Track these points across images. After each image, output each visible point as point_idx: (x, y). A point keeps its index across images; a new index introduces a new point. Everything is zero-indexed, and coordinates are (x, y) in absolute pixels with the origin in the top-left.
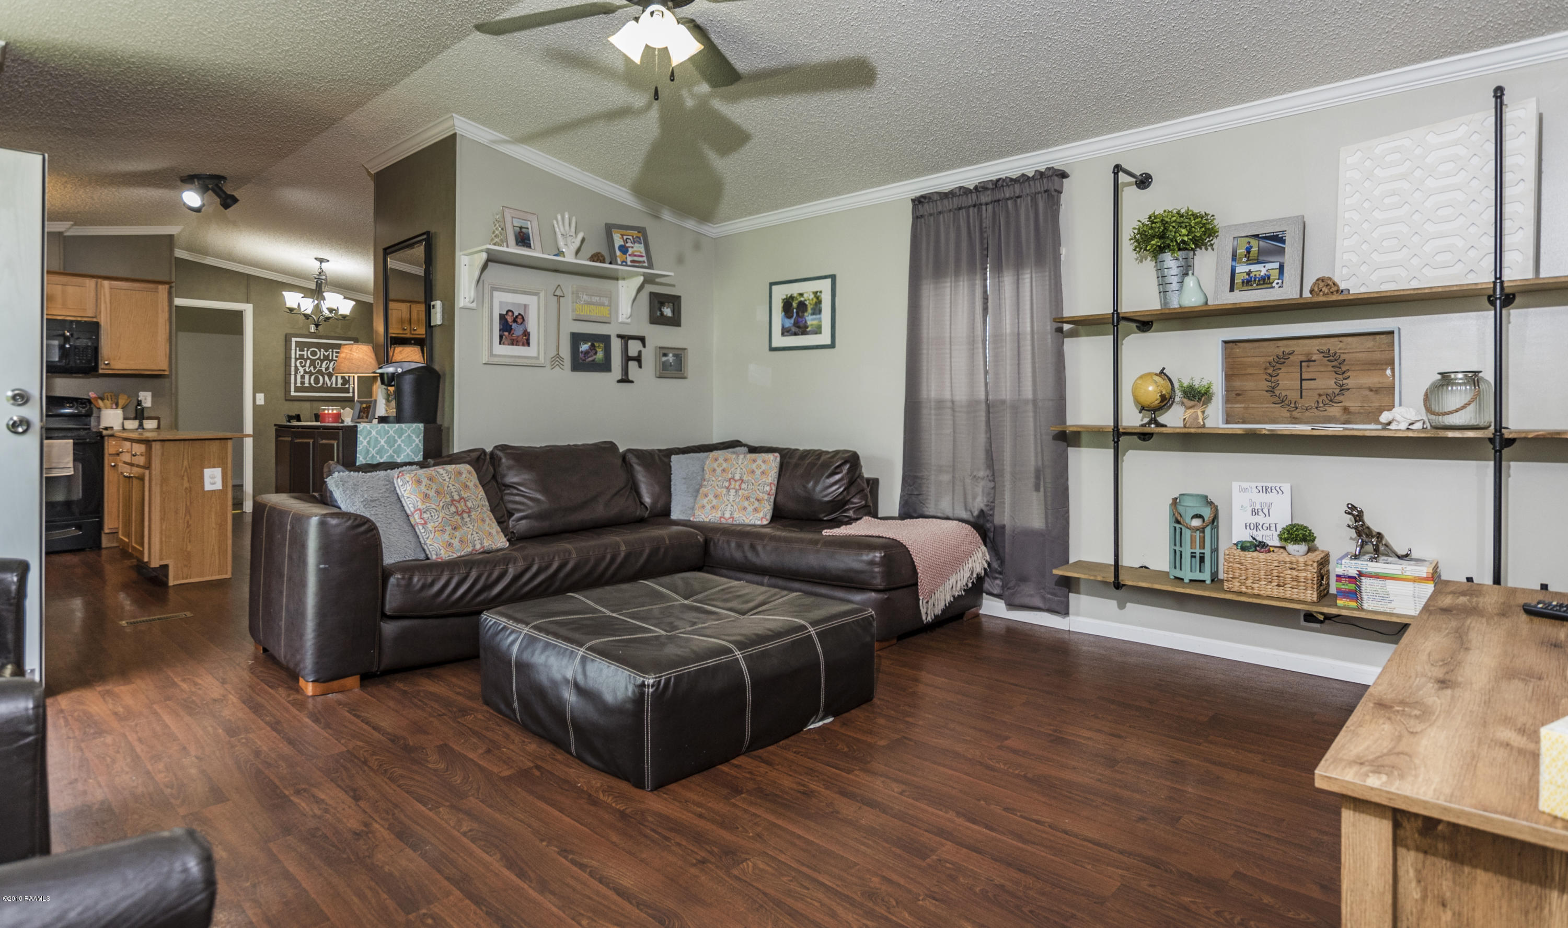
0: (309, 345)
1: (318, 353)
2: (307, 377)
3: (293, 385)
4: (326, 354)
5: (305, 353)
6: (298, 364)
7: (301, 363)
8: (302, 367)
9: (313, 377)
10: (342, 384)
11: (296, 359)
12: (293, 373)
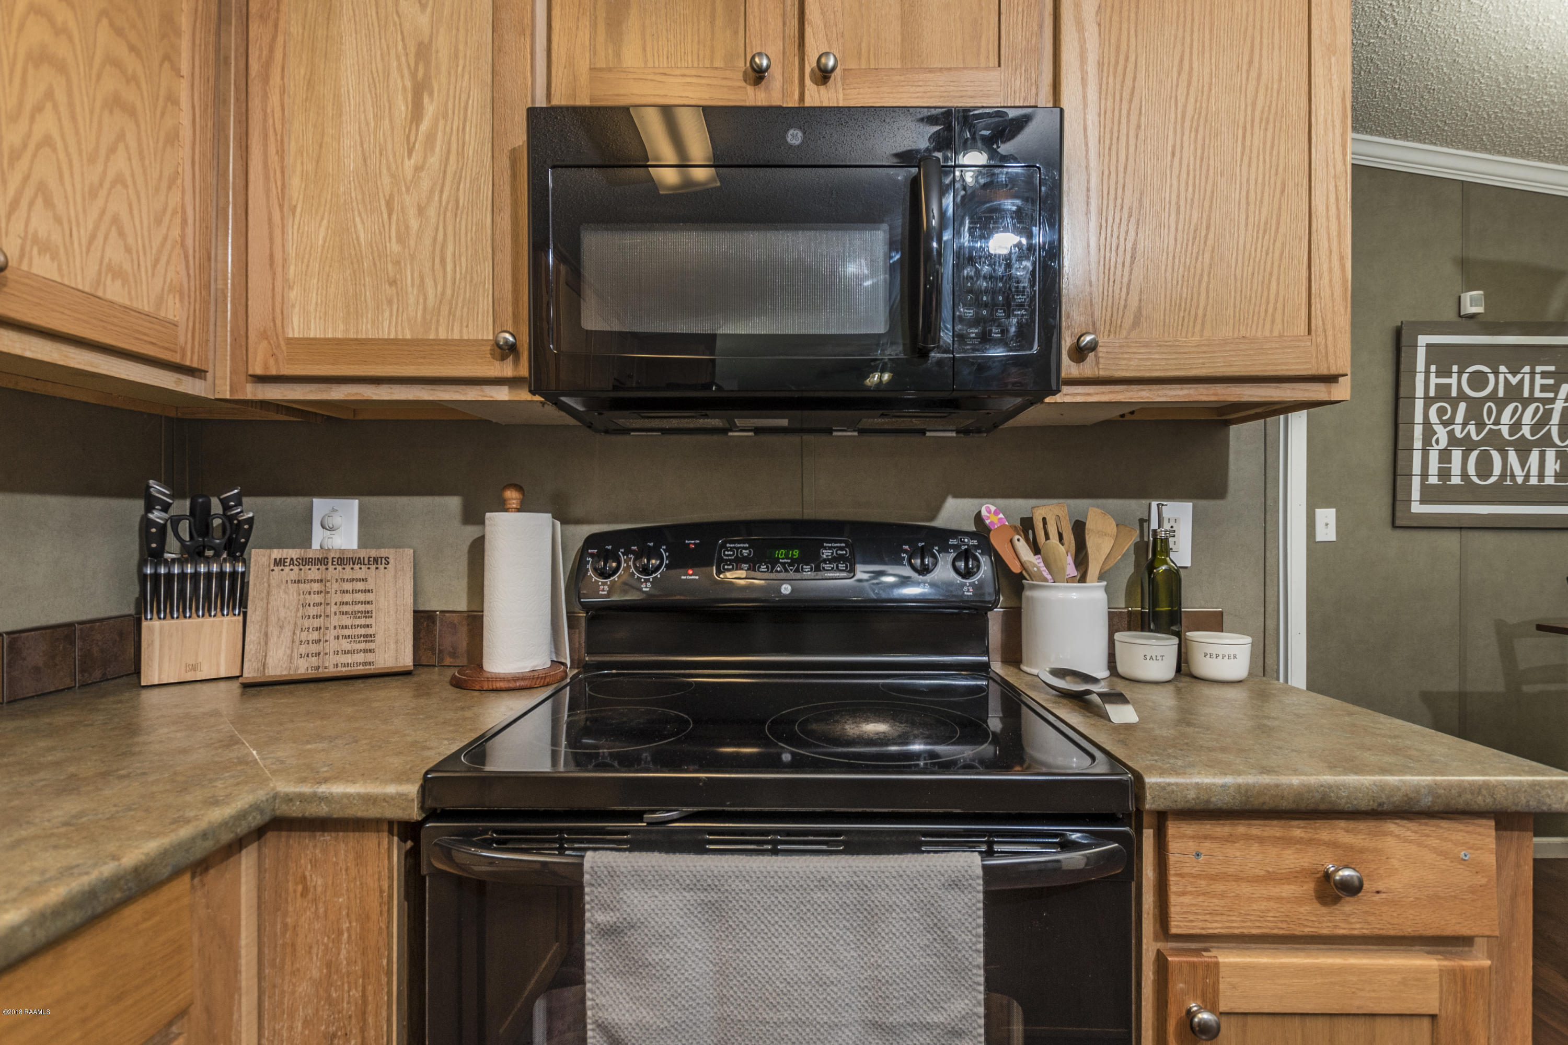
0: (1465, 355)
1: (1491, 377)
2: (1457, 455)
3: (1416, 482)
4: (1514, 381)
5: (1453, 381)
6: (1433, 417)
7: (1441, 412)
8: (1445, 424)
9: (1474, 455)
10: (1557, 476)
11: (1429, 401)
12: (1418, 444)
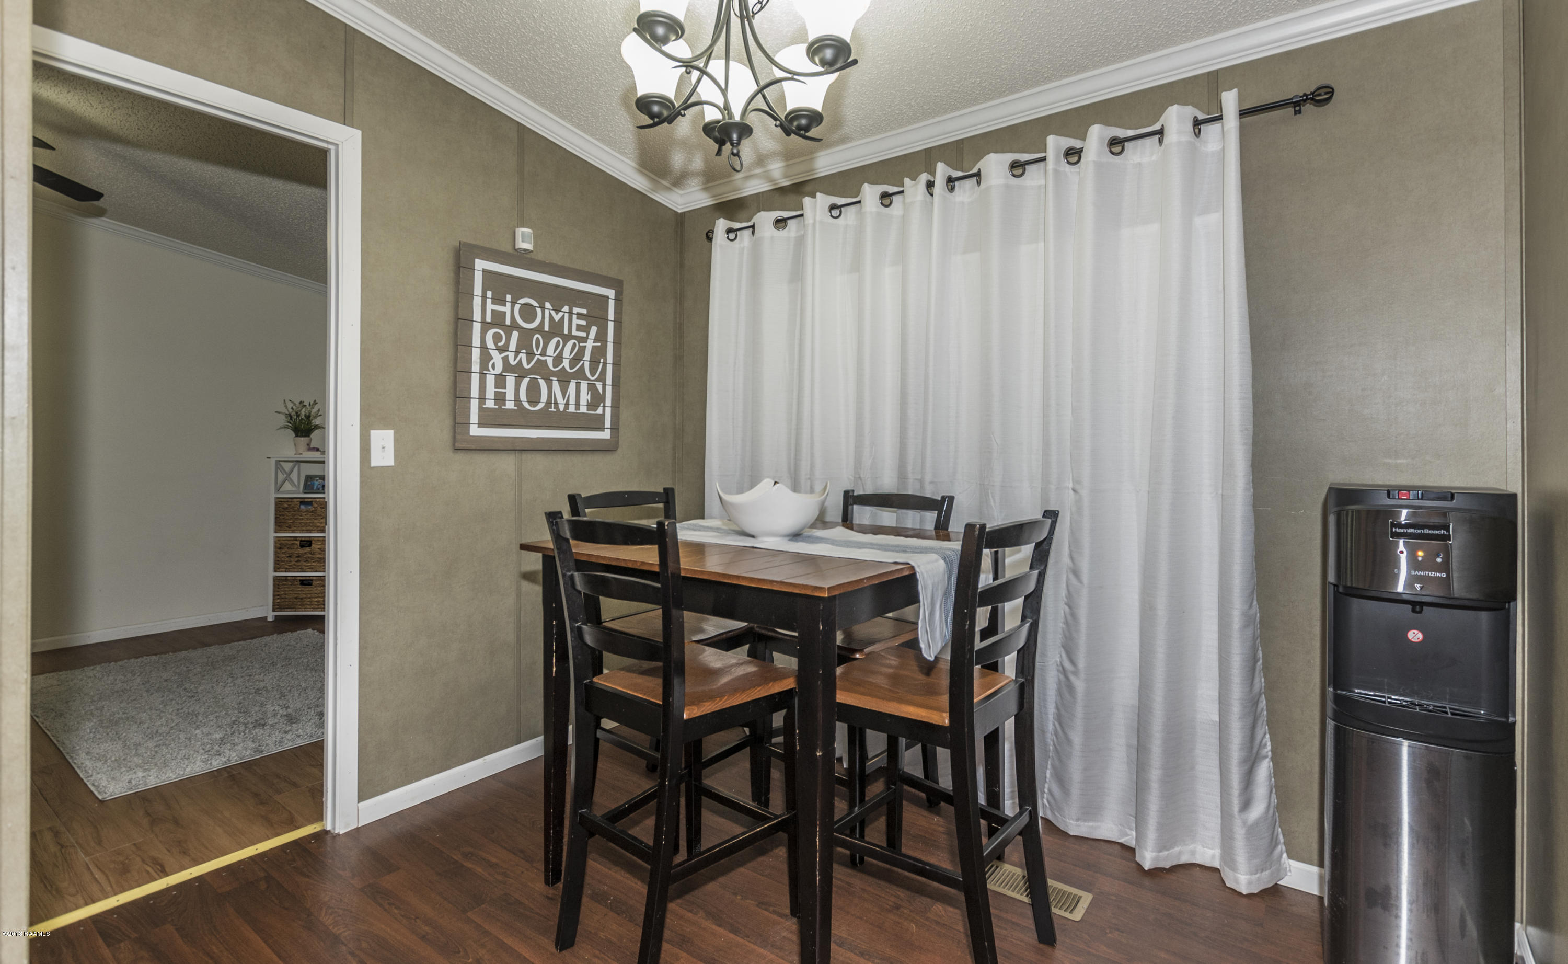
0: (520, 287)
1: (539, 311)
2: (511, 380)
3: (474, 405)
4: (557, 318)
6: (490, 344)
7: (497, 337)
8: (501, 350)
9: (526, 381)
10: (588, 405)
11: (486, 327)
12: (476, 367)
